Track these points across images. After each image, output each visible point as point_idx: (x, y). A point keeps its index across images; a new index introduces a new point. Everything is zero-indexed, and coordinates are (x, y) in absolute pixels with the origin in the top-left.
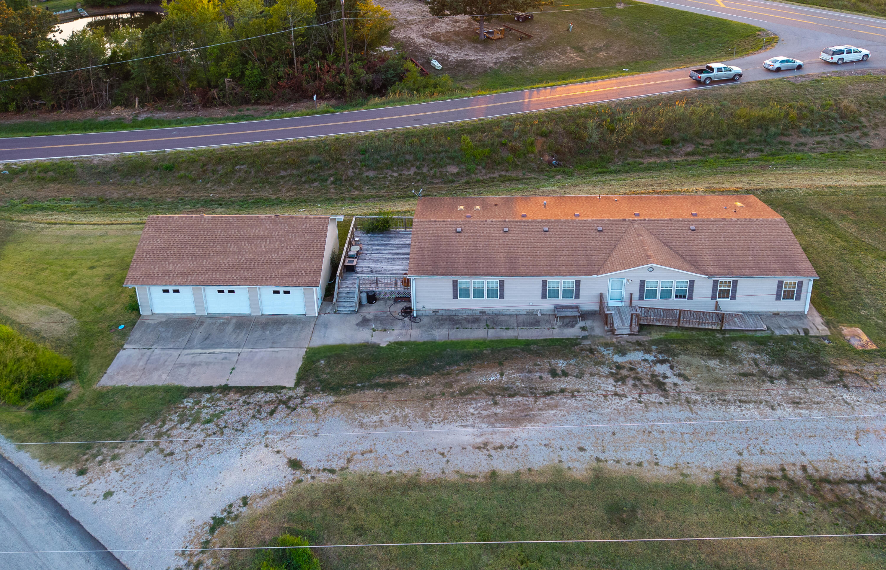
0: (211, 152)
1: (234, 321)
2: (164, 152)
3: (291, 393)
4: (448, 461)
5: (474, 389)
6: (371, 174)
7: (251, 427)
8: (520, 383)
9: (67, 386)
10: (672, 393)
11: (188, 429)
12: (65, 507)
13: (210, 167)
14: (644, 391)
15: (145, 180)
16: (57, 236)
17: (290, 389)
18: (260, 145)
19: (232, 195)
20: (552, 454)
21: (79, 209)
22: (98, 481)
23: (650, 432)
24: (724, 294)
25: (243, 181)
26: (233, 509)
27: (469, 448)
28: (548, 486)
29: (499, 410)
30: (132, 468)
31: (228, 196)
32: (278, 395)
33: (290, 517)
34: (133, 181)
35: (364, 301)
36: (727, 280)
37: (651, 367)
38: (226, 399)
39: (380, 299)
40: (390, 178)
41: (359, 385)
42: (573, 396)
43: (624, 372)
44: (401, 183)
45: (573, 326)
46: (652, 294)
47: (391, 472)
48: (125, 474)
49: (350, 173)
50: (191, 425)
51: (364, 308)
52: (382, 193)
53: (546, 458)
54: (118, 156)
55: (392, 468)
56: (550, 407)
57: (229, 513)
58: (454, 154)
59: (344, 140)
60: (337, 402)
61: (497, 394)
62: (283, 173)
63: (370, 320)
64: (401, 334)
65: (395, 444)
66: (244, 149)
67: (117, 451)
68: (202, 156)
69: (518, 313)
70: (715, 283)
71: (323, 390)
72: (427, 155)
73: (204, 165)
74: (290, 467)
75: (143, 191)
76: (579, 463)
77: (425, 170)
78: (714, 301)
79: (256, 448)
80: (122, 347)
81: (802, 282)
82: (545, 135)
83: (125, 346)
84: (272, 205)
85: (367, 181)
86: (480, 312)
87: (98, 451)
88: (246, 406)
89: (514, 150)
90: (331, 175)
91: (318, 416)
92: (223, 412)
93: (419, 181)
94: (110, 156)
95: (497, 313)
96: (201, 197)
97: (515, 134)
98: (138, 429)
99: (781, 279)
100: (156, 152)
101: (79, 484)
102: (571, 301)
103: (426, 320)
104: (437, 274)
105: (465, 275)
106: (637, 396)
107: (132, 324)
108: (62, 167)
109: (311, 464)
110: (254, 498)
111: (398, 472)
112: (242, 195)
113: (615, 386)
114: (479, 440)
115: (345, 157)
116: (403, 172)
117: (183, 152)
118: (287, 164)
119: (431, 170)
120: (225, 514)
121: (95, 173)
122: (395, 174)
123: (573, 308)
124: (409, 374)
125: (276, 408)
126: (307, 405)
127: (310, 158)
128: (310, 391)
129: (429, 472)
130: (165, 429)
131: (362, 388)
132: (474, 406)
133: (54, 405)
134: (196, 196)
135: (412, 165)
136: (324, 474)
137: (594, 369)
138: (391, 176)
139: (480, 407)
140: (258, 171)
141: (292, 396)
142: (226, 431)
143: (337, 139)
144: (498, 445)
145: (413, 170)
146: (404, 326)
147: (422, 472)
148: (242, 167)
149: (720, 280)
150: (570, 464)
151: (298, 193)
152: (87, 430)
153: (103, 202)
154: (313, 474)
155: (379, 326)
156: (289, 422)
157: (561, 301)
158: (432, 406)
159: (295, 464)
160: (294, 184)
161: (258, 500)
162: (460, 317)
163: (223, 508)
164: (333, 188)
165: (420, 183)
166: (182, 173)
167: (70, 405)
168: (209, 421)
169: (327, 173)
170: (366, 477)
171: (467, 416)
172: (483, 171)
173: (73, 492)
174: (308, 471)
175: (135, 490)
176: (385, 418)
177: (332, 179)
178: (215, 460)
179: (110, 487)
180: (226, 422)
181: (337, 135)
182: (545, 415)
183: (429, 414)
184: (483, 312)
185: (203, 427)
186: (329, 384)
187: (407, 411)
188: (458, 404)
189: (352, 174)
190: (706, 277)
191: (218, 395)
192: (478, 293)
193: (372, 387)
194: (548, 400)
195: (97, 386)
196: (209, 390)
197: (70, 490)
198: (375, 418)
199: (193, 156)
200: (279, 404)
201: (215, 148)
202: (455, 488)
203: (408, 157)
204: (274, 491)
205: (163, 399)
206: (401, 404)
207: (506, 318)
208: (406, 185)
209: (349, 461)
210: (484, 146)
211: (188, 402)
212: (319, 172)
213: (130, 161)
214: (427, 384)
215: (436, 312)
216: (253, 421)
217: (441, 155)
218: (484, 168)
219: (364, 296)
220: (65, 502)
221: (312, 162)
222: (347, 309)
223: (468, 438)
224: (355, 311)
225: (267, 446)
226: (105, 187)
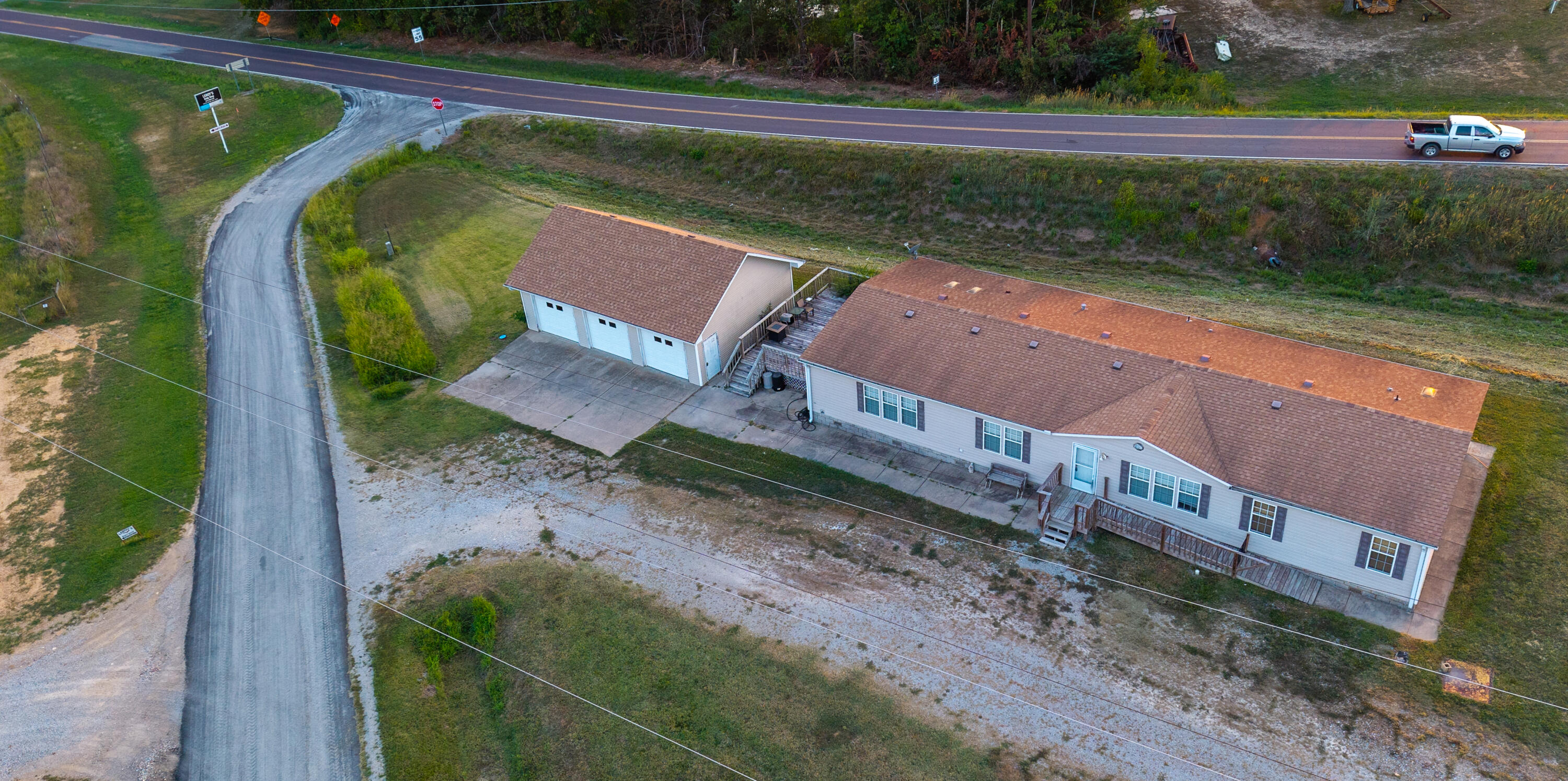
0: (755, 142)
1: (611, 365)
2: (702, 131)
3: (603, 463)
4: (699, 596)
5: (801, 531)
6: (956, 217)
7: (537, 482)
8: (864, 546)
9: (416, 383)
10: (1055, 630)
11: (483, 463)
12: (338, 495)
13: (746, 164)
14: (1017, 614)
15: (666, 166)
16: (522, 217)
17: (606, 458)
18: (820, 143)
19: (756, 210)
20: (821, 637)
21: (577, 190)
22: (377, 483)
23: (970, 663)
24: (1261, 526)
25: (777, 193)
26: (462, 555)
27: (735, 594)
28: (780, 666)
29: (807, 566)
30: (411, 482)
31: (750, 210)
32: (589, 460)
33: (501, 584)
34: (652, 165)
35: (768, 384)
36: (1269, 503)
37: (1060, 589)
38: (539, 446)
39: (789, 388)
40: (979, 230)
41: (679, 480)
42: (915, 585)
43: (1015, 582)
44: (992, 241)
45: (1004, 500)
46: (1139, 489)
47: (631, 582)
48: (402, 485)
49: (926, 210)
50: (488, 460)
51: (763, 394)
52: (954, 250)
53: (810, 638)
54: (649, 127)
55: (635, 579)
56: (873, 585)
57: (456, 557)
58: (1095, 210)
59: (937, 155)
60: (639, 489)
61: (822, 548)
62: (834, 192)
63: (757, 410)
64: (777, 439)
65: (660, 557)
66: (797, 146)
67: (411, 461)
68: (741, 145)
69: (944, 460)
70: (1247, 503)
71: (637, 473)
72: (1054, 203)
73: (739, 160)
74: (540, 536)
75: (656, 183)
76: (843, 659)
77: (1039, 228)
78: (1243, 534)
79: (524, 505)
80: (488, 359)
81: (1408, 547)
82: (1278, 207)
83: (493, 359)
84: (793, 235)
85: (943, 229)
86: (894, 442)
87: (396, 455)
88: (550, 460)
89: (1205, 223)
90: (897, 208)
91: (609, 496)
92: (524, 458)
93: (1020, 242)
94: (638, 126)
95: (917, 450)
96: (718, 205)
97: (1220, 195)
98: (442, 447)
99: (1368, 530)
100: (692, 130)
101: (362, 479)
102: (1016, 463)
103: (820, 431)
104: (836, 368)
105: (872, 378)
106: (999, 617)
107: (514, 337)
108: (583, 132)
109: (561, 542)
110: (487, 552)
111: (638, 585)
112: (769, 213)
113: (983, 594)
114: (754, 589)
115: (927, 184)
116: (1005, 225)
117: (721, 136)
118: (840, 180)
119: (1050, 229)
120: (452, 556)
121: (615, 147)
122: (991, 225)
123: (1017, 475)
124: (743, 488)
125: (576, 472)
126: (608, 481)
127: (877, 175)
128: (624, 468)
129: (668, 598)
130: (463, 455)
131: (678, 485)
132: (783, 550)
133: (392, 398)
134: (714, 201)
135: (1023, 216)
136: (565, 557)
137: (976, 563)
138: (983, 226)
139: (789, 554)
140: (801, 183)
141: (601, 466)
142: (512, 478)
143: (928, 152)
144: (770, 602)
145: (1023, 223)
146: (787, 431)
147: (662, 596)
148: (786, 172)
149: (1256, 499)
150: (831, 657)
151: (838, 226)
152: (401, 432)
153: (607, 187)
154: (555, 553)
155: (762, 421)
156: (575, 491)
157: (1002, 458)
158: (736, 532)
159: (547, 536)
160: (841, 211)
161: (488, 556)
162: (866, 441)
163: (453, 550)
164: (890, 228)
165: (1020, 247)
166: (711, 165)
167: (406, 403)
168: (505, 462)
169: (893, 203)
170: (601, 577)
171: (765, 558)
172: (1134, 249)
173: (352, 485)
174: (552, 548)
175: (399, 503)
176: (675, 525)
177: (895, 214)
178: (481, 503)
179: (383, 492)
180: (519, 470)
181: (930, 145)
182: (857, 592)
183: (725, 540)
184: (897, 443)
185: (496, 466)
186: (648, 467)
187: (705, 527)
188: (767, 540)
189: (928, 213)
190: (1229, 485)
191: (535, 440)
192: (890, 412)
193: (689, 488)
194: (877, 578)
195: (438, 392)
196: (529, 430)
197: (351, 482)
198: (663, 521)
199: (730, 143)
200: (581, 470)
201: (763, 137)
202: (680, 625)
203: (1022, 201)
204: (509, 553)
205: (484, 425)
206: (704, 517)
207: (924, 461)
208: (997, 244)
209: (599, 554)
210: (1155, 205)
211: (503, 437)
212: (882, 200)
213: (659, 136)
214: (753, 507)
215: (838, 424)
216: (544, 478)
217: (1076, 208)
218: (1138, 243)
219: (767, 377)
220: (341, 490)
221: (878, 182)
222: (741, 389)
223: (744, 581)
224: (747, 393)
225: (536, 508)
226: (618, 168)
